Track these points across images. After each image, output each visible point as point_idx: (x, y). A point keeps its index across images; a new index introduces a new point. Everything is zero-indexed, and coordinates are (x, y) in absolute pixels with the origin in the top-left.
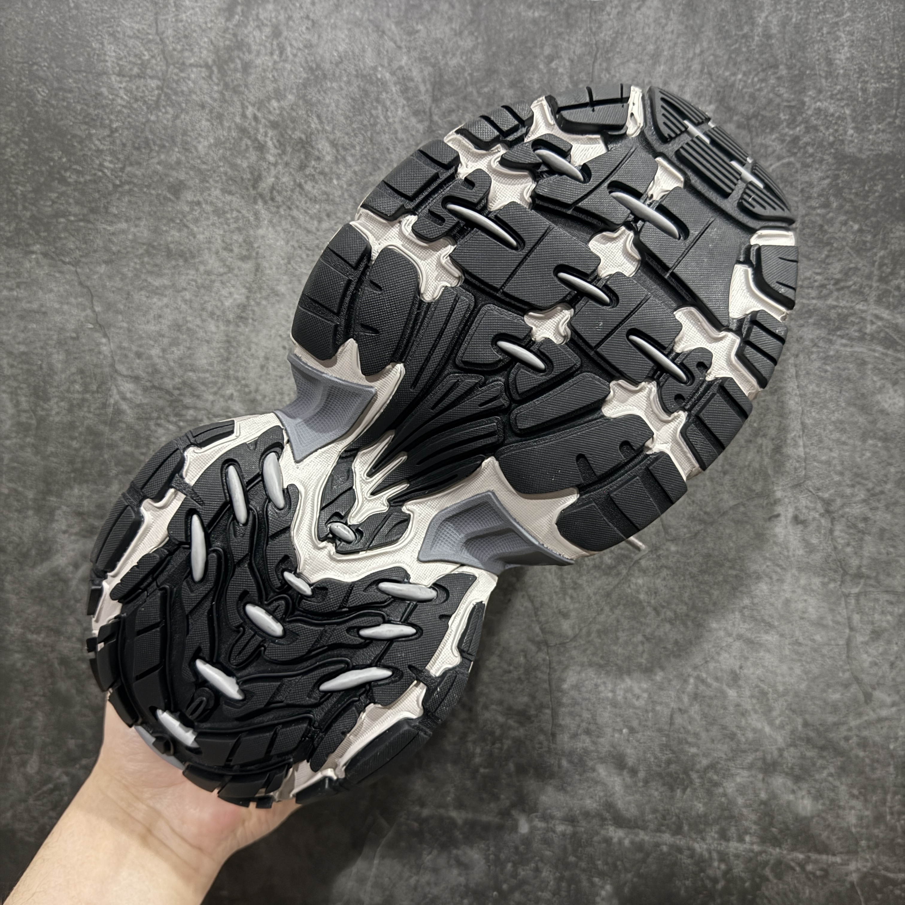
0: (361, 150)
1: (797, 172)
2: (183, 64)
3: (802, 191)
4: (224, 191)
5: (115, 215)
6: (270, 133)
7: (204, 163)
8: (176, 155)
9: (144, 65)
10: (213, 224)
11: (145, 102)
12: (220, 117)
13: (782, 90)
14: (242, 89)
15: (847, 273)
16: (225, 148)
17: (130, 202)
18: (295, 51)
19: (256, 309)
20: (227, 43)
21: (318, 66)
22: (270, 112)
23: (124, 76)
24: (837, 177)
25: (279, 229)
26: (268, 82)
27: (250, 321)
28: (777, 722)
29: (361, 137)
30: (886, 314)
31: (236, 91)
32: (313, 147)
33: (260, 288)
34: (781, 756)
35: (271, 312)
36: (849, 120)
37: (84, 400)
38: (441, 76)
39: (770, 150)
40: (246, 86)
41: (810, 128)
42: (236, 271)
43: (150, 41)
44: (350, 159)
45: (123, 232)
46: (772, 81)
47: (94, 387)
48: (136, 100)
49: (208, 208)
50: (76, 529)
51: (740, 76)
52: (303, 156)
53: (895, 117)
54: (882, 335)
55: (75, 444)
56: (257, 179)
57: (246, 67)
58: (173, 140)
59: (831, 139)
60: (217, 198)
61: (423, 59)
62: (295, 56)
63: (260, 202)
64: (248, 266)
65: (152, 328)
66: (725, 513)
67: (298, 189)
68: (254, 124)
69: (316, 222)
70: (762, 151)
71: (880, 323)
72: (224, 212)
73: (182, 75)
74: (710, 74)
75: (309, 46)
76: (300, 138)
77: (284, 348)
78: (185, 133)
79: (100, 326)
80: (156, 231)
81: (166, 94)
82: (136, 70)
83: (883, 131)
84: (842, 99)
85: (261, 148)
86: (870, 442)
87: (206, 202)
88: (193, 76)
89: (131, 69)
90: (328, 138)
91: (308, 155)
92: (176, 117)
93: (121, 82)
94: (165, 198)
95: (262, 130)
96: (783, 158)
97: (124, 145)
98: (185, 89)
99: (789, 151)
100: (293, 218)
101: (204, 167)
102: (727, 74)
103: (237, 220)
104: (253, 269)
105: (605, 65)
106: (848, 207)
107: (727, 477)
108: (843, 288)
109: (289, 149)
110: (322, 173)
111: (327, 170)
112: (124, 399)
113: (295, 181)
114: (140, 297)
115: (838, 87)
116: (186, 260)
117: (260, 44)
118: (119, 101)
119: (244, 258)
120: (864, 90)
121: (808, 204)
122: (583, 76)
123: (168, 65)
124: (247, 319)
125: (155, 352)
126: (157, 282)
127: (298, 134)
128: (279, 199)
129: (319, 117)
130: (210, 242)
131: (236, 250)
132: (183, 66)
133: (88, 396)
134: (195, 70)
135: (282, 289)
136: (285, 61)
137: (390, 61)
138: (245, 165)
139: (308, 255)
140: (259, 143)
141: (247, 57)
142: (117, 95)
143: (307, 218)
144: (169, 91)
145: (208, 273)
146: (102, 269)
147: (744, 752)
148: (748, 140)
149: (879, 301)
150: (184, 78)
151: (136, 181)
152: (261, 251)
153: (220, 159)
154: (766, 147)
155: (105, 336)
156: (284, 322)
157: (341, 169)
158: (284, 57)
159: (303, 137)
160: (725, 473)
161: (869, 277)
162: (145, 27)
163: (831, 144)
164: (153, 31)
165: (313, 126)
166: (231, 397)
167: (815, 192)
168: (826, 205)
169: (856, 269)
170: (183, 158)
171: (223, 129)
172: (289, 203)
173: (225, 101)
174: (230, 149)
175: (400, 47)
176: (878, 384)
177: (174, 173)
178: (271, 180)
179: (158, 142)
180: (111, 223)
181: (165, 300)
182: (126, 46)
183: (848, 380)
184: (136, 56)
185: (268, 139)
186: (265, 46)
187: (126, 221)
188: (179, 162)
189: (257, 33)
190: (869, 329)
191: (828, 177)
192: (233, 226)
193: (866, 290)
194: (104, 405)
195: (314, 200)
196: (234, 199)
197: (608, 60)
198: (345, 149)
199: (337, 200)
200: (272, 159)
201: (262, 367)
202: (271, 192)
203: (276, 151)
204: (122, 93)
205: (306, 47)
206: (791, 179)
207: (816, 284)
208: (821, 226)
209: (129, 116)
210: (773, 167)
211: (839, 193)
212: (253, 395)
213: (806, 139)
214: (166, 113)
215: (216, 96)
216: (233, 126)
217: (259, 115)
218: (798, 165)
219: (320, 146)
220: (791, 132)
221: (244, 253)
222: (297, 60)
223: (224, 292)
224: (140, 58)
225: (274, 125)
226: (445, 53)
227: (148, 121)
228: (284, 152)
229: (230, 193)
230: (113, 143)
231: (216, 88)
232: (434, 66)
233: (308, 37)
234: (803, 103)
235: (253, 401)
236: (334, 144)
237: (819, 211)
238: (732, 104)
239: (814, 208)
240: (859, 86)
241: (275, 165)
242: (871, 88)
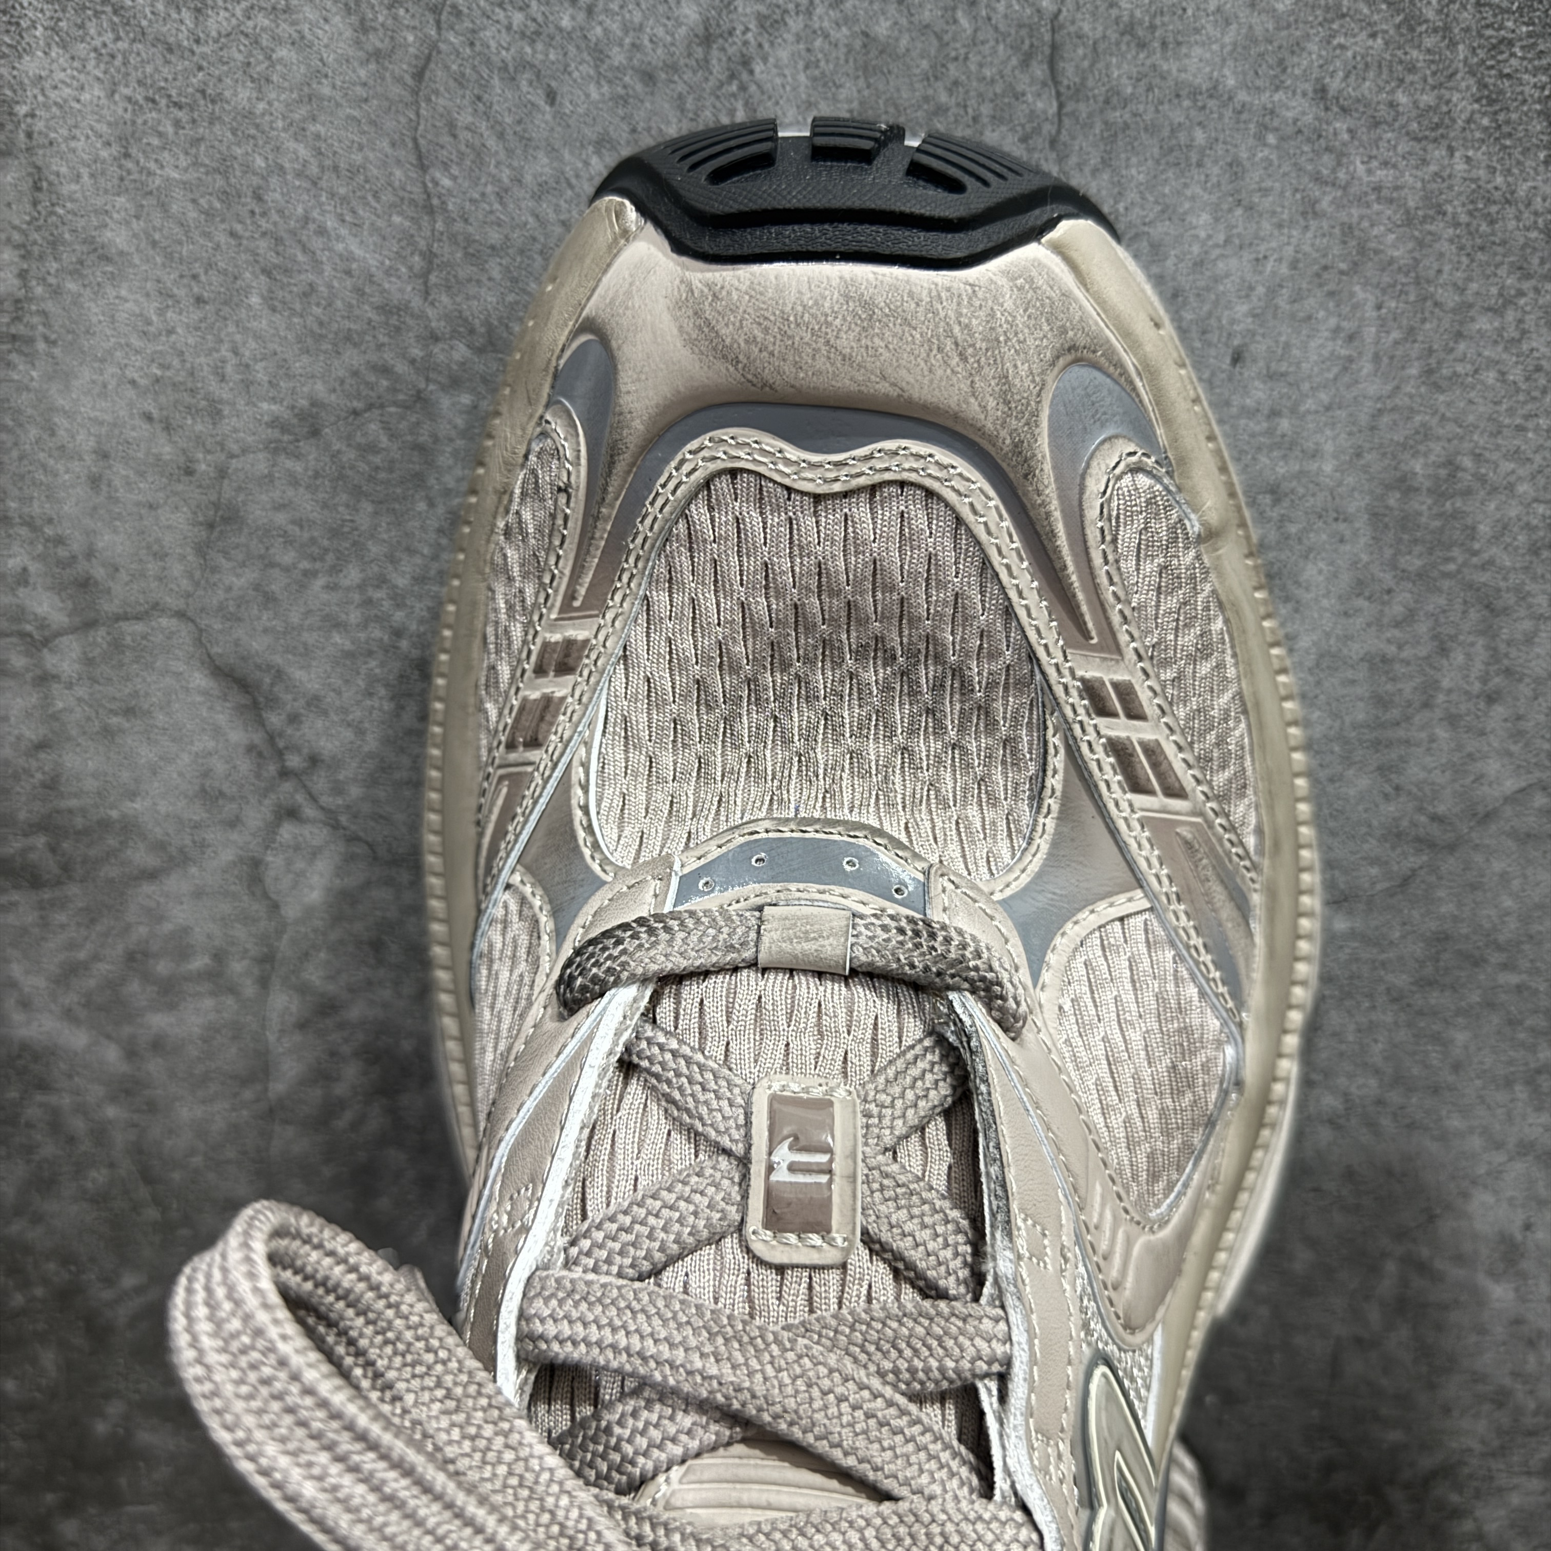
19: (49, 306)
25: (81, 49)
27: (41, 346)
33: (55, 243)
35: (94, 311)
66: (1488, 817)
69: (186, 15)
77: (148, 418)
104: (26, 186)
107: (1499, 711)
124: (31, 341)
139: (177, 124)
152: (40, 125)
156: (136, 342)
160: (1492, 698)
166: (23, 579)
201: (95, 481)
212: (82, 566)
235: (85, 584)
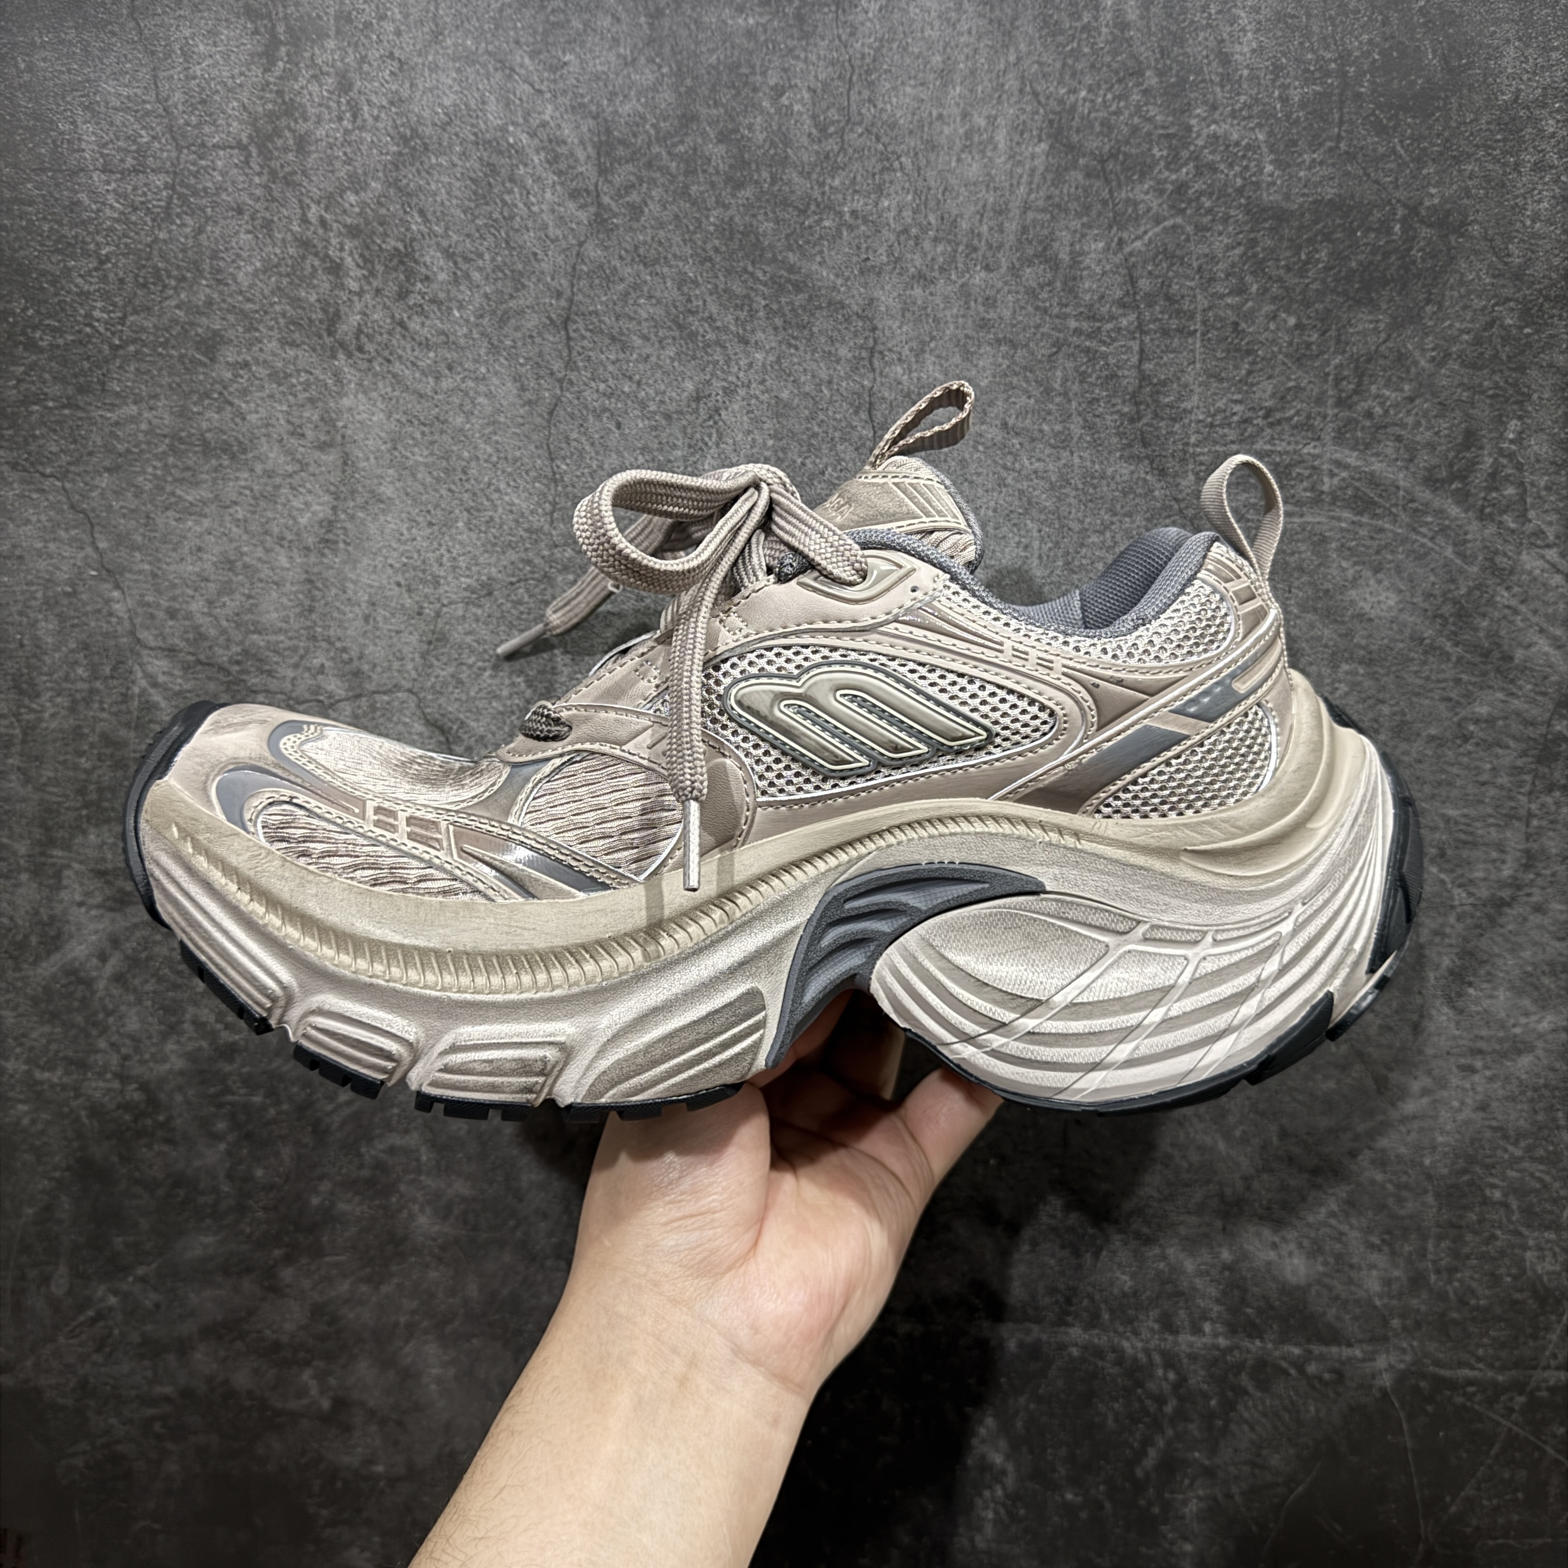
0: (493, 260)
1: (1188, 240)
2: (203, 145)
3: (1200, 269)
4: (284, 343)
5: (117, 395)
6: (348, 245)
7: (249, 300)
8: (203, 291)
9: (141, 153)
10: (271, 396)
11: (148, 211)
12: (268, 225)
13: (1153, 111)
14: (298, 178)
15: (1282, 398)
16: (280, 275)
17: (137, 370)
18: (376, 112)
20: (270, 106)
21: (415, 133)
22: (345, 211)
23: (111, 172)
24: (1253, 243)
26: (338, 165)
28: (1238, 1133)
29: (491, 239)
30: (1352, 459)
31: (288, 182)
32: (416, 262)
34: (1248, 1188)
36: (1265, 150)
37: (92, 691)
38: (608, 132)
39: (1142, 208)
40: (304, 173)
41: (1203, 169)
42: (311, 469)
43: (148, 113)
44: (476, 276)
45: (133, 419)
46: (1136, 97)
47: (107, 670)
48: (135, 209)
49: (262, 372)
50: (98, 899)
51: (1083, 94)
52: (402, 277)
53: (1339, 138)
54: (1350, 492)
55: (84, 762)
56: (333, 319)
57: (302, 143)
58: (197, 266)
59: (1239, 182)
60: (274, 354)
61: (577, 108)
62: (377, 119)
63: (341, 356)
64: (331, 457)
65: (190, 568)
67: (399, 329)
68: (321, 231)
70: (1130, 210)
71: (1344, 474)
72: (288, 376)
73: (203, 163)
74: (1036, 94)
75: (397, 101)
76: (396, 249)
78: (215, 256)
79: (108, 571)
80: (183, 413)
81: (181, 196)
82: (130, 162)
83: (1321, 163)
84: (1250, 117)
85: (336, 269)
86: (1345, 667)
87: (258, 363)
88: (219, 164)
89: (122, 161)
90: (438, 244)
91: (410, 275)
92: (200, 231)
93: (108, 183)
94: (193, 360)
95: (334, 241)
96: (1165, 219)
97: (122, 281)
98: (209, 184)
99: (1172, 207)
100: (395, 376)
101: (250, 306)
102: (1063, 91)
103: (307, 386)
105: (866, 94)
106: (1275, 290)
108: (1279, 422)
109: (380, 268)
110: (433, 301)
111: (442, 295)
112: (155, 685)
113: (393, 317)
114: (166, 520)
115: (1243, 98)
116: (233, 457)
117: (320, 105)
118: (108, 212)
119: (323, 447)
120: (1284, 100)
121: (1211, 290)
122: (833, 114)
123: (179, 149)
125: (197, 606)
126: (191, 496)
127: (391, 244)
128: (370, 347)
129: (422, 213)
130: (268, 425)
131: (310, 434)
132: (203, 150)
133: (98, 684)
134: (221, 153)
135: (387, 490)
136: (362, 128)
137: (527, 115)
138: (313, 298)
140: (332, 261)
141: (302, 127)
142: (104, 204)
143: (417, 375)
144: (185, 191)
145: (269, 474)
146: (104, 481)
147: (1187, 1185)
148: (1105, 194)
149: (1339, 438)
150: (205, 168)
151: (144, 337)
153: (273, 293)
154: (1136, 204)
155: (117, 587)
157: (464, 292)
158: (359, 122)
159: (400, 246)
161: (1320, 400)
162: (139, 92)
163: (1240, 191)
164: (151, 96)
165: (414, 227)
167: (1220, 269)
168: (1240, 290)
169: (1299, 389)
170: (215, 296)
171: (274, 245)
172: (386, 353)
173: (274, 200)
174: (288, 275)
175: (540, 92)
176: (1350, 573)
177: (204, 321)
178: (355, 319)
179: (175, 273)
180: (112, 407)
181: (206, 523)
182: (112, 124)
183: (1301, 569)
184: (128, 138)
185: (345, 255)
186: (328, 108)
187: (135, 403)
188: (209, 303)
189: (314, 88)
190: (1327, 484)
191: (1239, 244)
192: (302, 396)
193: (1317, 422)
194: (126, 698)
195: (426, 345)
196: (300, 353)
197: (871, 85)
198: (467, 260)
199: (462, 341)
200: (354, 286)
202: (358, 338)
203: (359, 273)
204: (111, 199)
205: (392, 103)
206: (1178, 252)
207: (1235, 418)
208: (1236, 324)
209: (125, 236)
210: (1150, 234)
211: (1259, 268)
213: (1198, 186)
214: (183, 225)
215: (258, 192)
216: (289, 237)
217: (328, 216)
218: (1190, 229)
219: (428, 260)
220: (1174, 177)
221: (323, 438)
222: (380, 125)
223: (297, 503)
224: (134, 141)
225: (353, 232)
226: (612, 95)
227: (156, 240)
228: (372, 273)
229: (294, 344)
230: (104, 279)
231: (257, 180)
232: (595, 118)
233: (394, 87)
234: (1189, 129)
236: (449, 254)
237: (1229, 300)
238: (1075, 138)
239: (1222, 296)
240: (1277, 93)
241: (360, 294)
242: (1295, 96)
